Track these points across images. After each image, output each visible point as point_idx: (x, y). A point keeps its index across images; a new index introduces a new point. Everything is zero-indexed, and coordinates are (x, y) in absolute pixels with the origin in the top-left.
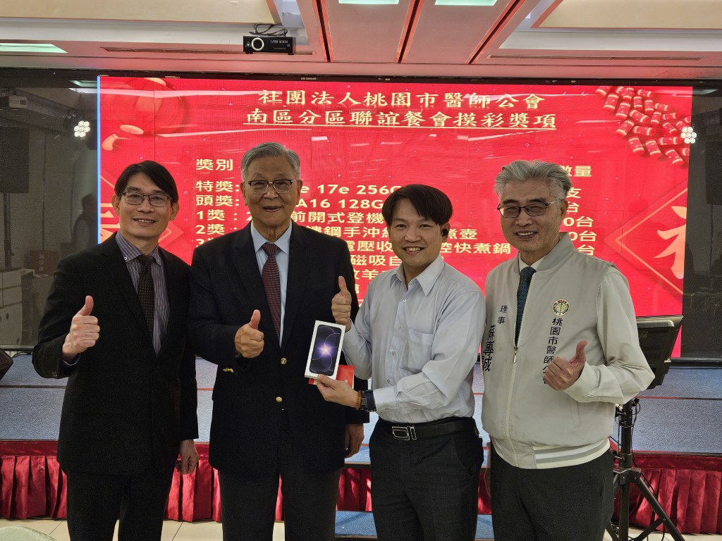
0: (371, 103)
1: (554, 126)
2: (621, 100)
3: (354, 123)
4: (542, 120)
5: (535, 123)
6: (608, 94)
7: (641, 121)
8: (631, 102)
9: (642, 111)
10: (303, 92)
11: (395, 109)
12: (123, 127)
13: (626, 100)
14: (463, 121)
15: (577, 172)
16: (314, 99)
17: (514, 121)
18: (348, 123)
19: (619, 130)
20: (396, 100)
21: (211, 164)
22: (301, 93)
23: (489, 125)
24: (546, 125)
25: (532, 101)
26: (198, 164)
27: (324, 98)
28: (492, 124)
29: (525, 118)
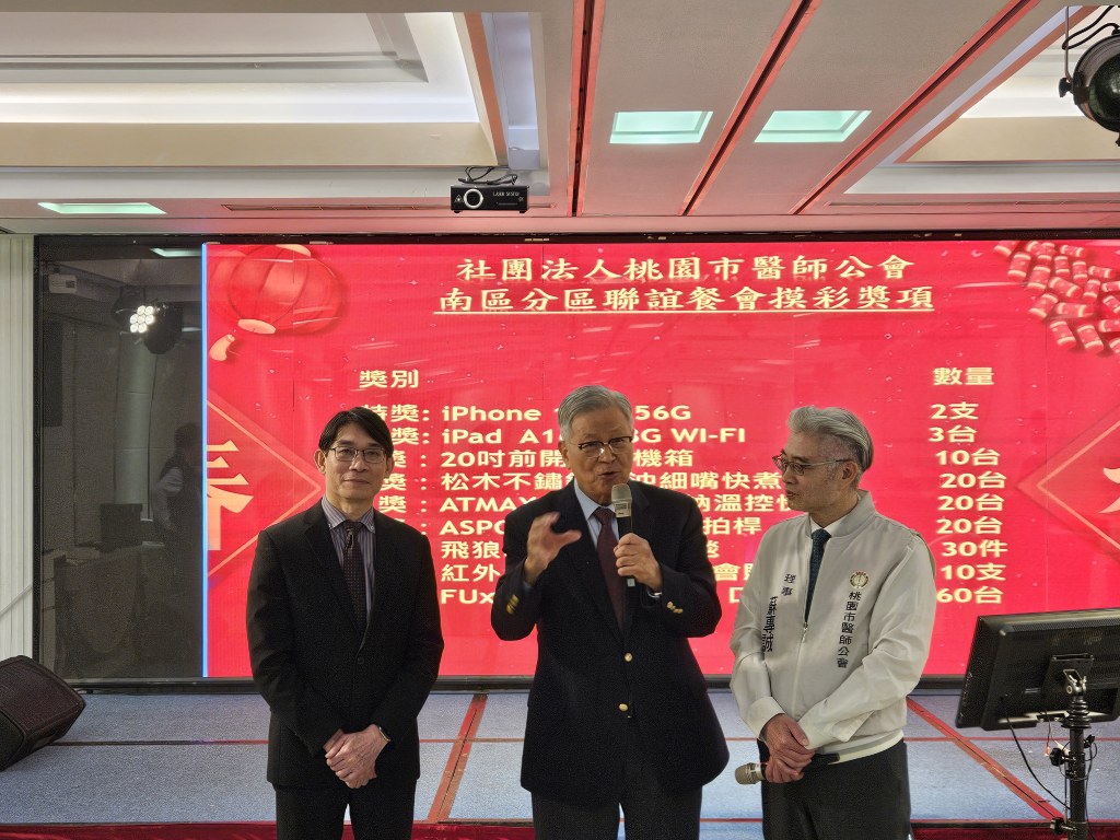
0: (636, 275)
1: (931, 306)
2: (1034, 262)
3: (610, 307)
4: (910, 295)
5: (900, 301)
6: (1014, 253)
7: (1069, 293)
8: (1051, 265)
9: (1069, 278)
10: (529, 261)
11: (676, 286)
12: (243, 323)
13: (1043, 263)
14: (784, 300)
15: (970, 378)
16: (544, 271)
17: (866, 299)
18: (600, 308)
19: (1034, 310)
20: (676, 269)
21: (384, 377)
22: (525, 263)
23: (827, 305)
24: (917, 303)
25: (894, 267)
26: (362, 378)
27: (561, 269)
28: (831, 305)
29: (883, 293)
